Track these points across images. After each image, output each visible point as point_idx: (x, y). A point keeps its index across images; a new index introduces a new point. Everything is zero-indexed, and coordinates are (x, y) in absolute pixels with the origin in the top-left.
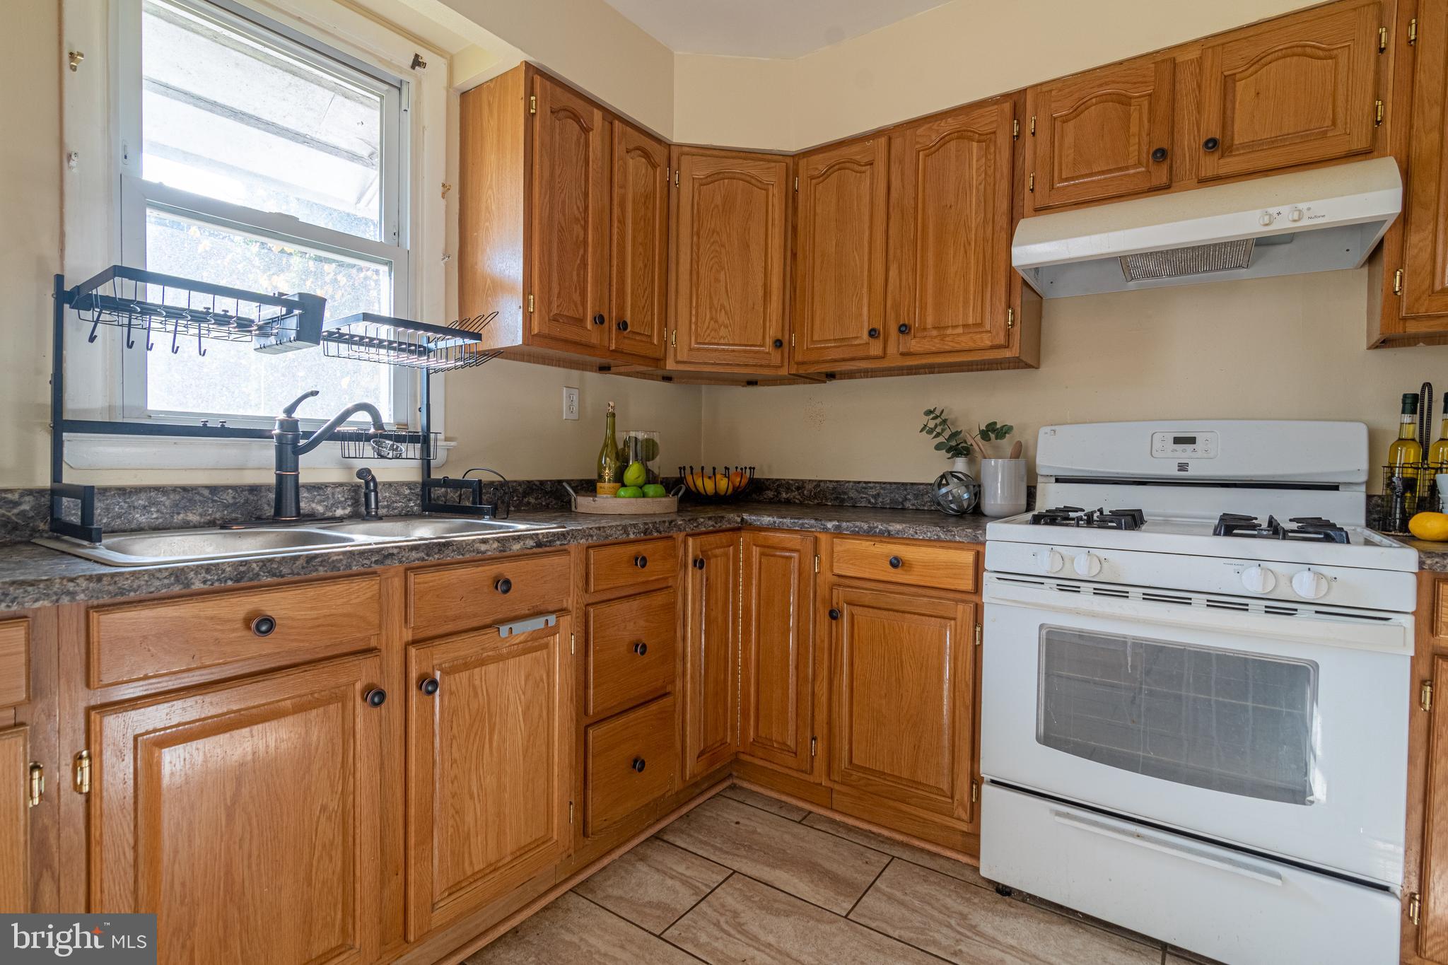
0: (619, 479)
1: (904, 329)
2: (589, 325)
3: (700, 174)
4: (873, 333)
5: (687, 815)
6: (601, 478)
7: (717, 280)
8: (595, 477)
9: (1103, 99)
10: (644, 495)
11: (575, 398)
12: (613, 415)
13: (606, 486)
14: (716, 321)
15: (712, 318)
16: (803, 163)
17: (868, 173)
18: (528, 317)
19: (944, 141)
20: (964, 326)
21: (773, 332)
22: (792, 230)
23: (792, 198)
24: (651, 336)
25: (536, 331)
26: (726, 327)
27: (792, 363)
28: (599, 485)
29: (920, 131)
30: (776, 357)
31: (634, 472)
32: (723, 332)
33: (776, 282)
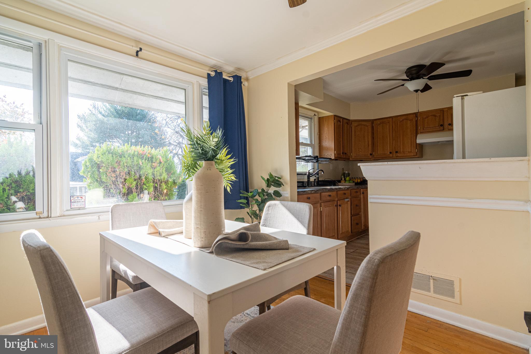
0: (345, 180)
1: (397, 152)
2: (341, 154)
3: (355, 125)
4: (390, 153)
5: (361, 237)
6: (342, 179)
7: (359, 144)
8: (340, 179)
9: (431, 115)
10: (350, 182)
11: (332, 165)
12: (343, 169)
13: (343, 181)
14: (359, 151)
15: (358, 150)
16: (375, 122)
17: (388, 124)
18: (335, 154)
19: (403, 120)
20: (408, 152)
21: (370, 152)
22: (373, 133)
23: (373, 127)
24: (348, 155)
25: (336, 156)
26: (361, 152)
27: (373, 158)
28: (341, 181)
29: (398, 118)
30: (370, 157)
31: (348, 179)
32: (360, 153)
33: (370, 143)
